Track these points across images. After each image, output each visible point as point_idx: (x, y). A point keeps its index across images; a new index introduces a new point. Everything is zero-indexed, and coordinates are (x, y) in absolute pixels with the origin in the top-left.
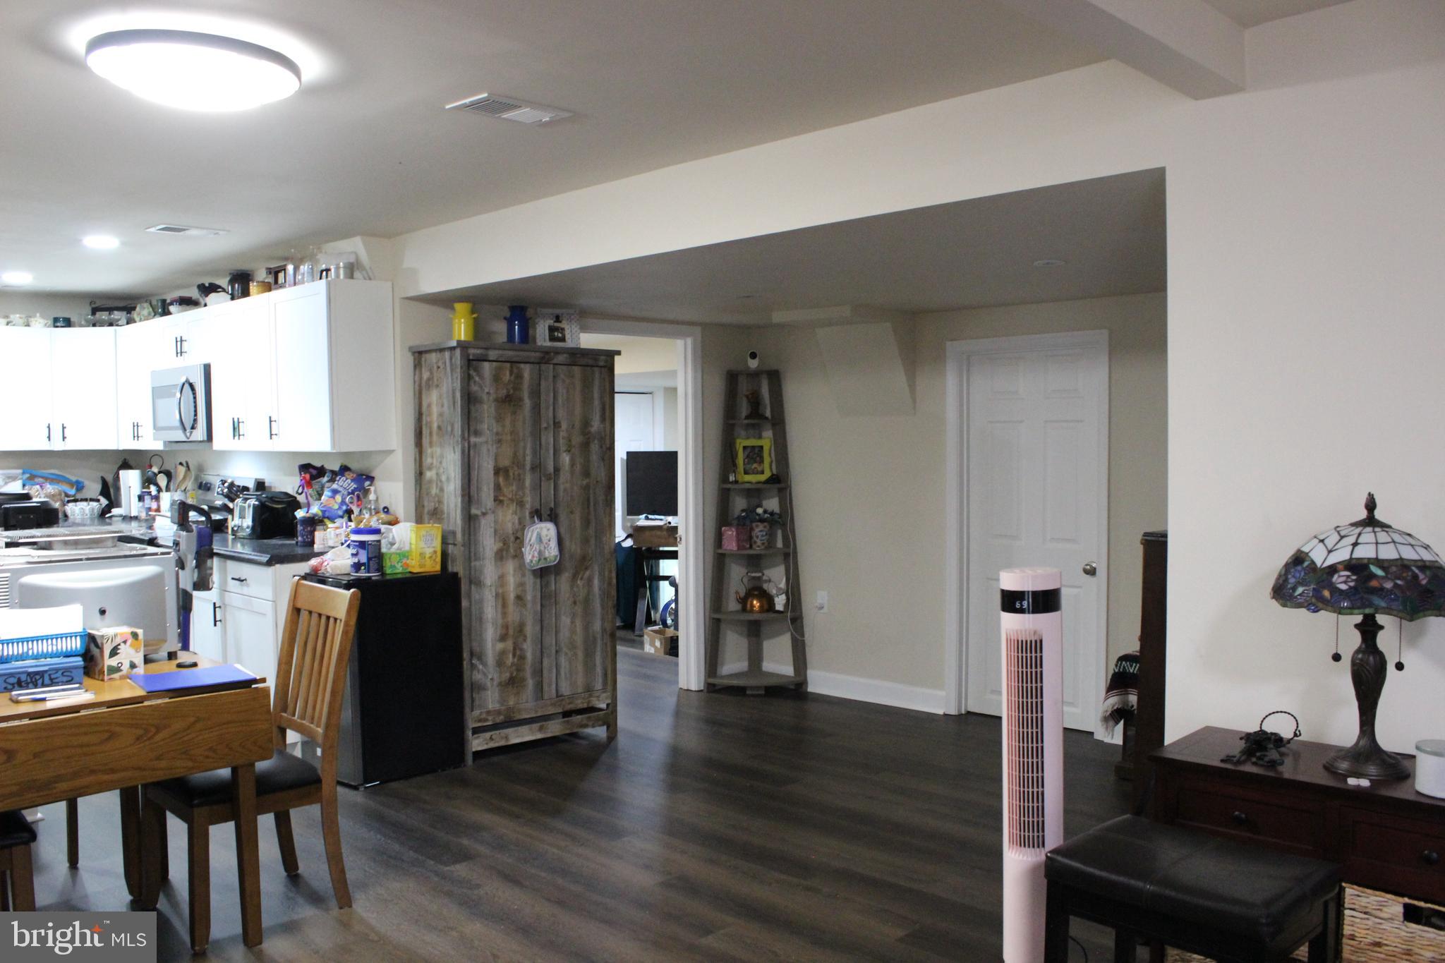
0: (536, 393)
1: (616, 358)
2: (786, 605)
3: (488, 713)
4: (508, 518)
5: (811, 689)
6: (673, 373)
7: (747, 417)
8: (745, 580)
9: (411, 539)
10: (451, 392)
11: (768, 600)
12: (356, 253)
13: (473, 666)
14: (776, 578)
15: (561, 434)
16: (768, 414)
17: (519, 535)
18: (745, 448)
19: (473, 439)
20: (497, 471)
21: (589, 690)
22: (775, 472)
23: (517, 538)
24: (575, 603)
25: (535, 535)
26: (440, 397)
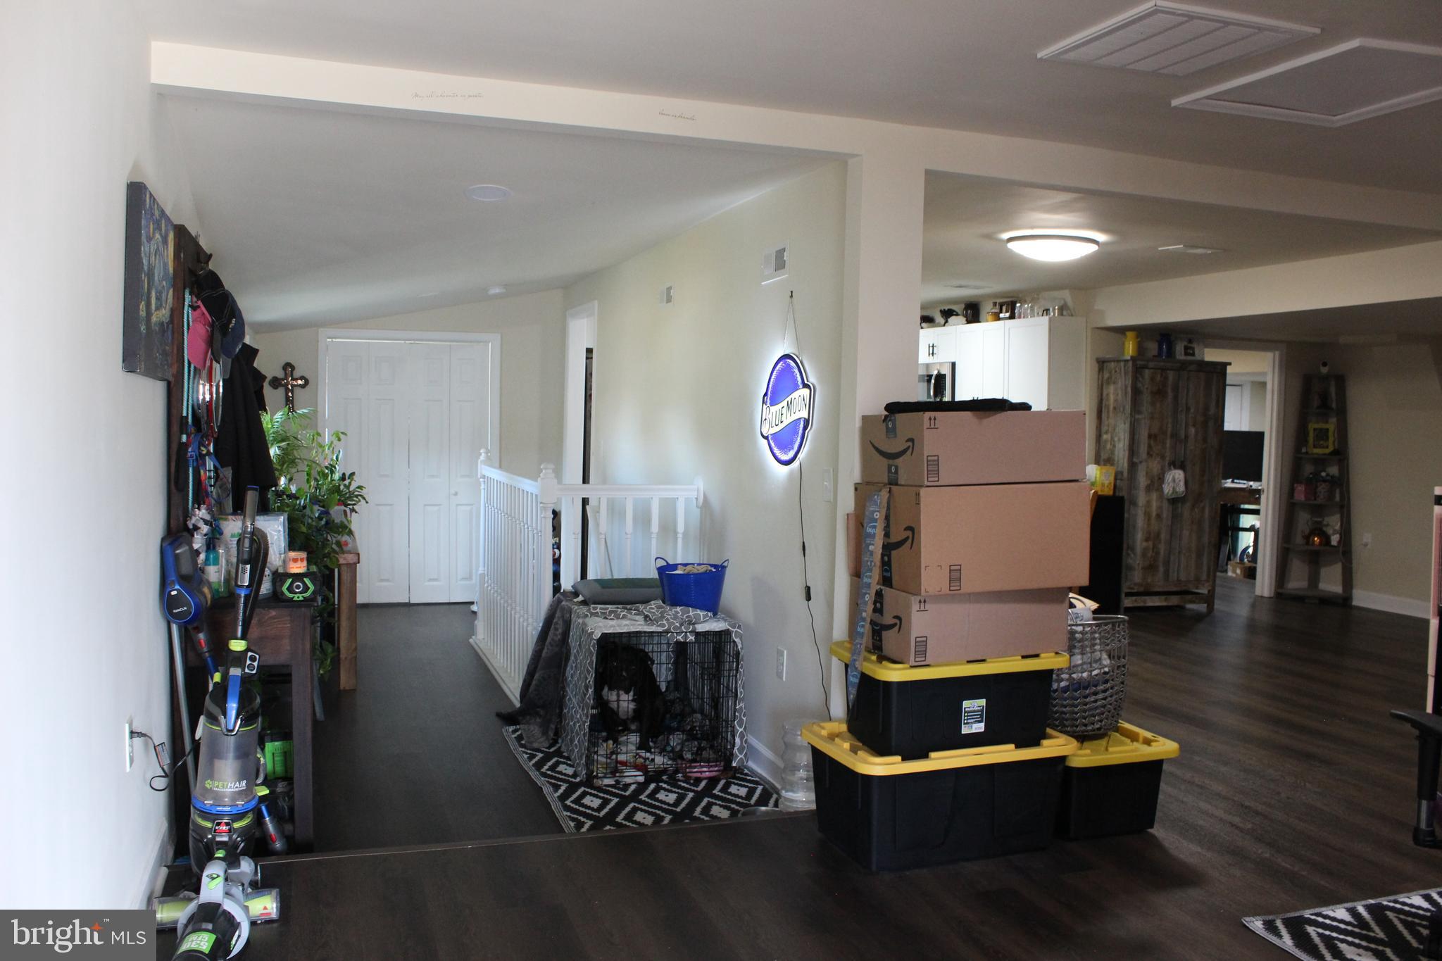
0: (1176, 389)
1: (1228, 367)
2: (1339, 542)
3: (1135, 584)
4: (1155, 466)
5: (1355, 603)
6: (1265, 374)
7: (1318, 407)
8: (1309, 523)
9: (1096, 474)
10: (1124, 388)
11: (1326, 540)
12: (1064, 300)
13: (1128, 555)
14: (1333, 523)
15: (1190, 415)
16: (1334, 405)
17: (1161, 476)
18: (1315, 430)
19: (1137, 416)
20: (1150, 436)
21: (1198, 580)
22: (1337, 447)
23: (1160, 479)
24: (1192, 522)
25: (1171, 476)
26: (1116, 389)
